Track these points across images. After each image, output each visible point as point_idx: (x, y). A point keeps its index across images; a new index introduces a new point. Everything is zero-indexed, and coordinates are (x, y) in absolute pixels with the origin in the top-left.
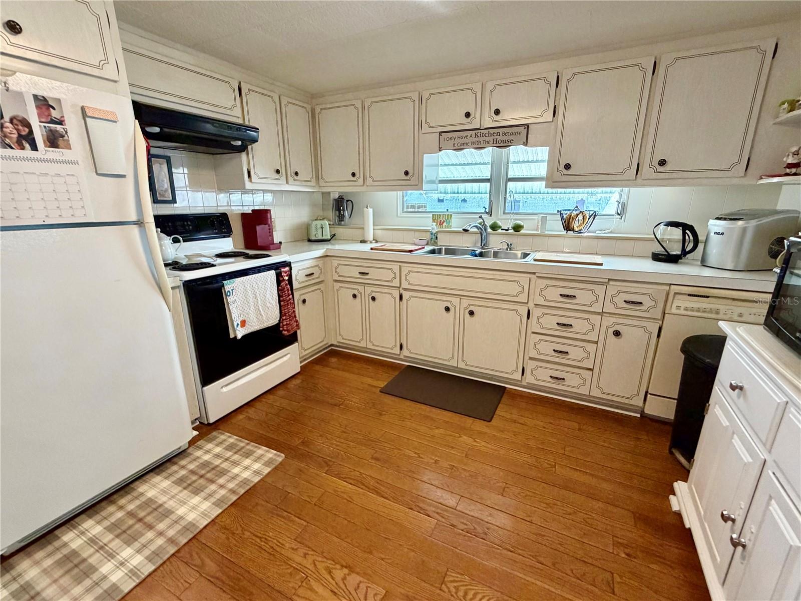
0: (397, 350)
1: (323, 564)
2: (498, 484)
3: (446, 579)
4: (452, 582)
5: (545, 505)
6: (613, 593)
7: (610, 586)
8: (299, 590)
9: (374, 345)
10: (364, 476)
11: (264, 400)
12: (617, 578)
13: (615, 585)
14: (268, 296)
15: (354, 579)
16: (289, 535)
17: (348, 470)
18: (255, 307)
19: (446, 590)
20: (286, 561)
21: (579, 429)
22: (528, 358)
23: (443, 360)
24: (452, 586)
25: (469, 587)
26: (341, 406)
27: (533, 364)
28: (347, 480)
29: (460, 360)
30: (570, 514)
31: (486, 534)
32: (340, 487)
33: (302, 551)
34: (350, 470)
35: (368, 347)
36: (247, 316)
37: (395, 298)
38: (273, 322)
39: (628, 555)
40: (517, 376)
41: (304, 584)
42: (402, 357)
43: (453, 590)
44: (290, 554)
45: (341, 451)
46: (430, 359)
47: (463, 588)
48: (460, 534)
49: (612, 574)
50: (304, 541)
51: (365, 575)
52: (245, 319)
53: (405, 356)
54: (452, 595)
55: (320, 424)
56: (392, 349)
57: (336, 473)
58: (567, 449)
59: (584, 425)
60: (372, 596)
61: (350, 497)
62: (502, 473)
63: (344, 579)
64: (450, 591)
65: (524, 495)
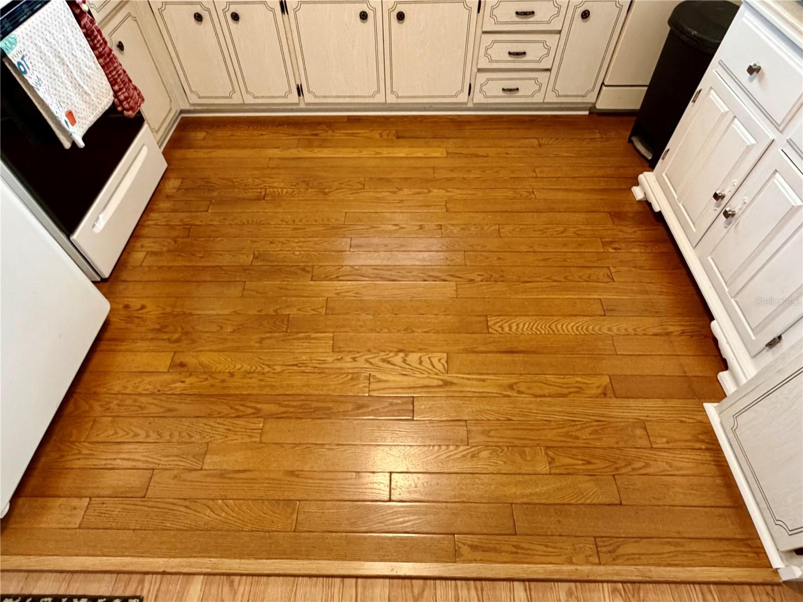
0: (294, 98)
1: (377, 358)
2: (492, 229)
3: (489, 324)
4: (495, 324)
5: (539, 232)
6: (614, 281)
7: (610, 277)
8: (371, 386)
9: (255, 97)
10: (356, 267)
11: (150, 223)
12: (613, 270)
13: (613, 275)
14: (79, 54)
15: (413, 358)
16: (323, 351)
17: (333, 269)
18: (71, 83)
19: (494, 332)
20: (340, 372)
21: (540, 145)
22: (476, 70)
23: (365, 97)
24: (496, 327)
25: (510, 322)
26: (266, 198)
27: (482, 77)
28: (341, 278)
29: (388, 91)
30: (562, 232)
31: (502, 276)
32: (339, 288)
33: (348, 358)
34: (336, 268)
35: (245, 102)
36: (69, 102)
37: (272, 10)
38: (107, 100)
39: (615, 249)
40: (463, 98)
41: (372, 380)
42: (302, 106)
43: (500, 330)
44: (339, 365)
45: (310, 251)
46: (347, 100)
47: (507, 324)
48: (481, 285)
49: (608, 267)
50: (342, 349)
51: (420, 350)
52: (70, 108)
53: (307, 104)
54: (501, 334)
55: (259, 230)
56: (285, 97)
57: (323, 276)
58: (537, 171)
59: (542, 138)
60: (438, 362)
61: (357, 293)
62: (490, 217)
63: (404, 361)
64: (497, 331)
65: (519, 229)
